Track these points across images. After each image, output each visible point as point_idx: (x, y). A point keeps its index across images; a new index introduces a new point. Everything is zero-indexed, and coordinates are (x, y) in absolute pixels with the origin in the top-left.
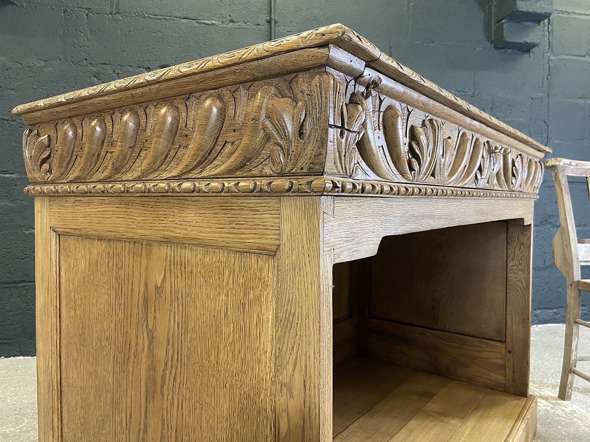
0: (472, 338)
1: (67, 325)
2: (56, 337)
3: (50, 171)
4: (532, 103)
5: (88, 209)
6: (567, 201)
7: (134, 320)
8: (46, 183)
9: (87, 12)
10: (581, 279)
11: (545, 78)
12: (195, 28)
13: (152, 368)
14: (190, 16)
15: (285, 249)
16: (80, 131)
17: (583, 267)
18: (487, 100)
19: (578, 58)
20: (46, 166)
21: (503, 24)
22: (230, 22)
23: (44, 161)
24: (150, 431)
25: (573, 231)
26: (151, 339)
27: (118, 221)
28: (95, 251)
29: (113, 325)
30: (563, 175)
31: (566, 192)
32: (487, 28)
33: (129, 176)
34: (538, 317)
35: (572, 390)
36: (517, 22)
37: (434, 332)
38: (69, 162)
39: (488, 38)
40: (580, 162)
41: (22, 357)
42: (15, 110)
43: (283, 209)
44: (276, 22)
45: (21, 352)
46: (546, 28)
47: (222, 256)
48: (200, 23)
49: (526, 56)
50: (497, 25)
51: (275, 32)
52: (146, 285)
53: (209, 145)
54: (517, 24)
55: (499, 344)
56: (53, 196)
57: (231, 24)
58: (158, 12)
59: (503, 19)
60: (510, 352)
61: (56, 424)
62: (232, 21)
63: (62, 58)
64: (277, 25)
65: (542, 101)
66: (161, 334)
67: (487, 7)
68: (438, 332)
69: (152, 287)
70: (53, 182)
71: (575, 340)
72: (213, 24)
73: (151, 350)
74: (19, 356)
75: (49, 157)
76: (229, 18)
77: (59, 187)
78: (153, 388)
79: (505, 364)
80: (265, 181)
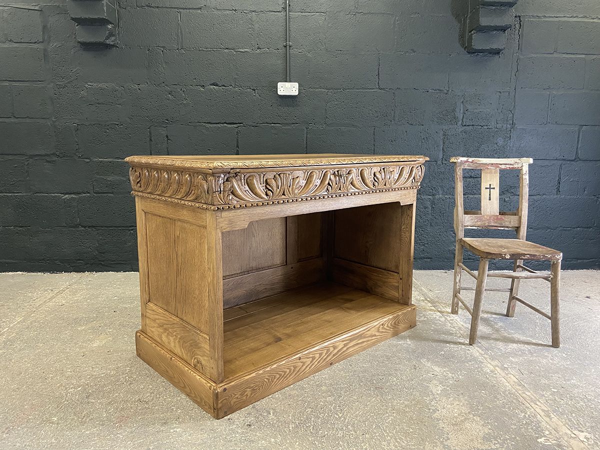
0: (383, 271)
1: (150, 250)
2: (146, 254)
3: (140, 187)
4: (500, 96)
5: (154, 204)
6: (460, 186)
7: (172, 248)
8: (139, 191)
9: (162, 49)
10: (464, 237)
11: (513, 74)
12: (233, 55)
13: (177, 265)
14: (230, 47)
15: (208, 227)
16: (150, 174)
17: (465, 230)
18: (459, 96)
19: (545, 55)
20: (139, 185)
21: (472, 34)
22: (258, 49)
23: (138, 182)
24: (178, 288)
25: (461, 206)
26: (177, 255)
27: (165, 211)
28: (158, 221)
29: (165, 250)
30: (460, 169)
31: (460, 180)
32: (462, 36)
33: (167, 195)
34: (495, 265)
35: (458, 308)
36: (484, 32)
37: (365, 266)
38: (148, 185)
39: (463, 45)
40: (476, 159)
41: (133, 272)
42: (127, 159)
43: (207, 215)
44: (290, 46)
45: (132, 269)
46: (517, 31)
47: (195, 227)
48: (237, 51)
49: (497, 56)
50: (470, 34)
51: (290, 54)
52: (174, 235)
53: (188, 190)
54: (485, 34)
55: (396, 274)
56: (142, 197)
57: (258, 50)
58: (209, 46)
59: (472, 30)
60: (401, 279)
61: (147, 290)
62: (259, 48)
63: (148, 82)
64: (291, 48)
65: (509, 94)
66: (179, 254)
67: (463, 19)
68: (367, 267)
69: (176, 236)
70: (142, 192)
71: (458, 276)
72: (246, 52)
73: (177, 259)
74: (131, 271)
75: (140, 181)
76: (257, 46)
77: (144, 194)
78: (178, 272)
79: (398, 286)
80: (202, 204)
